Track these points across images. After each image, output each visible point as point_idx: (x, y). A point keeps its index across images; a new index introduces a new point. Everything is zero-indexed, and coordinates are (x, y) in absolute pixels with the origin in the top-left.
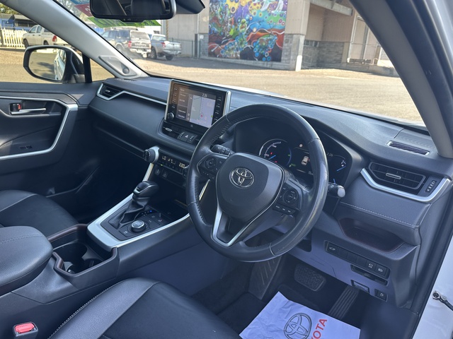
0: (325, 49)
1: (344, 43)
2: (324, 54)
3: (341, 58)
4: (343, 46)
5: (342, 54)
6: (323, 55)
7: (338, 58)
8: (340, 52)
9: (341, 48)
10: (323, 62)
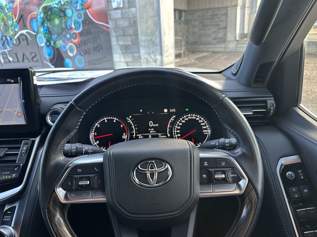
0: (197, 23)
1: (226, 8)
2: (196, 30)
3: (225, 35)
4: (226, 14)
5: (225, 28)
6: (194, 33)
7: (221, 35)
8: (222, 25)
9: (223, 18)
10: (195, 43)
